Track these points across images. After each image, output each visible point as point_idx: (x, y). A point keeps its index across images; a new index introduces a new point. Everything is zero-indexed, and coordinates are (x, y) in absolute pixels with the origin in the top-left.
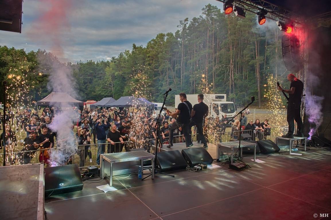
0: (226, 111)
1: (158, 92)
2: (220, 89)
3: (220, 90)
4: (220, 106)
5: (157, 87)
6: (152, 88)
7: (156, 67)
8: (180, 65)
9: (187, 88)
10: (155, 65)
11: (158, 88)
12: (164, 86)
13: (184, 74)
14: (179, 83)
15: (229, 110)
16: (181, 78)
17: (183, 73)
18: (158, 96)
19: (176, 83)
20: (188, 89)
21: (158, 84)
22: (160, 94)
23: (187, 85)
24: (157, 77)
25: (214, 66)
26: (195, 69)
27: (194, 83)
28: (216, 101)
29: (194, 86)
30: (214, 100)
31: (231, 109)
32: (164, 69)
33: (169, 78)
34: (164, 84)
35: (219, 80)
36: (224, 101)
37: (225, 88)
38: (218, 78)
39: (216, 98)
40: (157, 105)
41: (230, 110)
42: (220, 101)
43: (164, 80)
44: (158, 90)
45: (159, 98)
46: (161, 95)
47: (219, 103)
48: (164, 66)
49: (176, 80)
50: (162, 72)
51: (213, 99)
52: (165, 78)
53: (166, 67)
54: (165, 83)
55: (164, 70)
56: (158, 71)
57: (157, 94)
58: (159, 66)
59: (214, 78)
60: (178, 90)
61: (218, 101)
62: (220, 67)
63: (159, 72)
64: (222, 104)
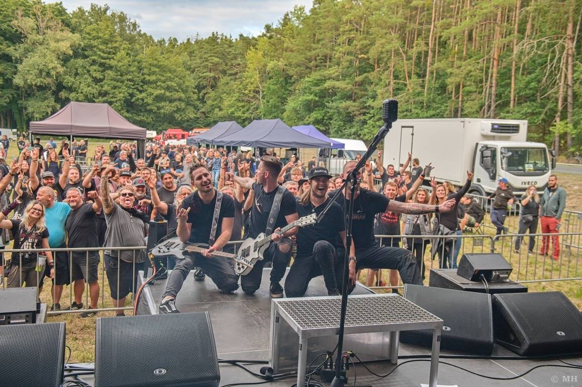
0: (520, 168)
1: (364, 114)
2: (529, 107)
3: (529, 111)
4: (502, 153)
5: (364, 99)
6: (349, 103)
7: (365, 50)
8: (427, 44)
9: (439, 105)
10: (362, 45)
11: (365, 103)
12: (380, 97)
13: (436, 65)
14: (419, 89)
15: (529, 167)
16: (424, 76)
17: (432, 64)
18: (364, 122)
19: (411, 91)
20: (443, 108)
21: (366, 93)
22: (370, 118)
23: (440, 97)
24: (365, 74)
25: (517, 44)
26: (464, 53)
27: (461, 90)
28: (493, 138)
29: (458, 97)
30: (485, 137)
31: (535, 164)
32: (382, 52)
33: (396, 77)
34: (379, 91)
35: (529, 83)
36: (519, 141)
37: (543, 106)
38: (528, 78)
39: (493, 130)
40: (343, 145)
41: (531, 165)
42: (508, 139)
43: (382, 83)
44: (366, 108)
45: (367, 128)
46: (370, 122)
47: (499, 144)
48: (382, 44)
49: (413, 83)
50: (379, 61)
51: (484, 133)
52: (382, 77)
53: (388, 47)
54: (383, 90)
55: (382, 56)
56: (368, 59)
57: (362, 118)
58: (372, 44)
59: (516, 79)
60: (416, 108)
61: (501, 139)
62: (532, 47)
63: (371, 62)
64: (509, 149)
